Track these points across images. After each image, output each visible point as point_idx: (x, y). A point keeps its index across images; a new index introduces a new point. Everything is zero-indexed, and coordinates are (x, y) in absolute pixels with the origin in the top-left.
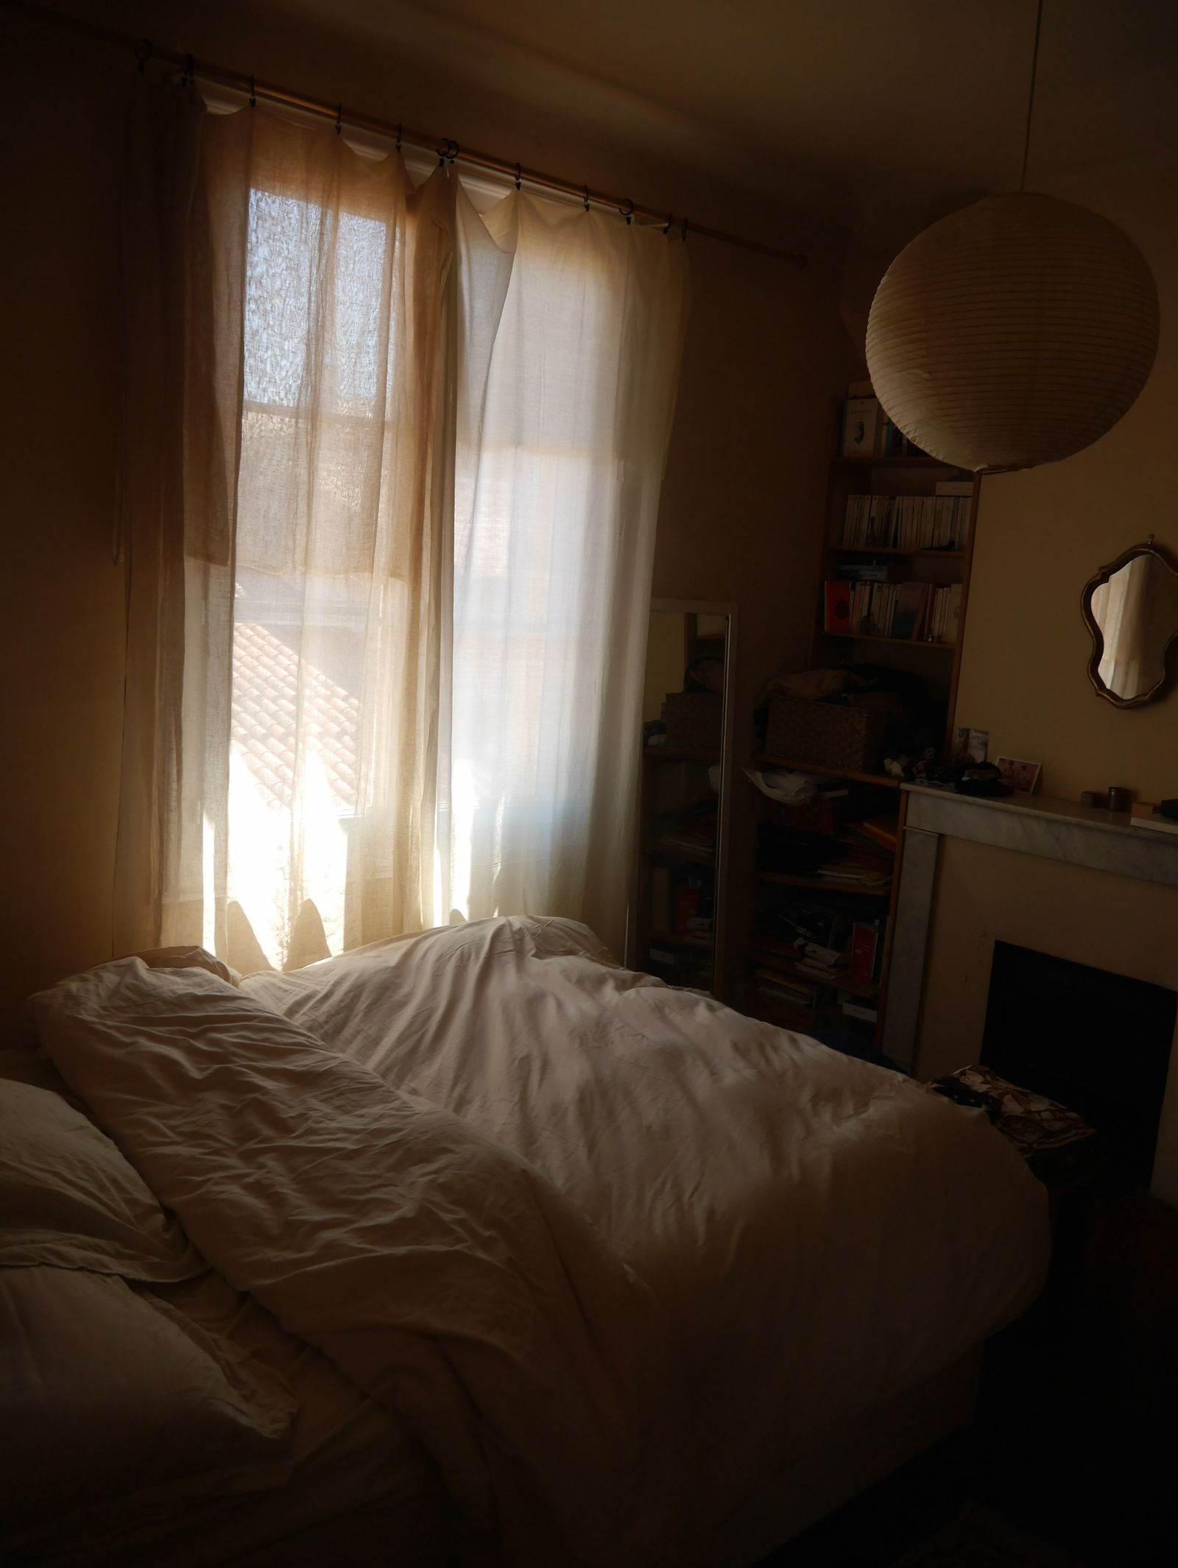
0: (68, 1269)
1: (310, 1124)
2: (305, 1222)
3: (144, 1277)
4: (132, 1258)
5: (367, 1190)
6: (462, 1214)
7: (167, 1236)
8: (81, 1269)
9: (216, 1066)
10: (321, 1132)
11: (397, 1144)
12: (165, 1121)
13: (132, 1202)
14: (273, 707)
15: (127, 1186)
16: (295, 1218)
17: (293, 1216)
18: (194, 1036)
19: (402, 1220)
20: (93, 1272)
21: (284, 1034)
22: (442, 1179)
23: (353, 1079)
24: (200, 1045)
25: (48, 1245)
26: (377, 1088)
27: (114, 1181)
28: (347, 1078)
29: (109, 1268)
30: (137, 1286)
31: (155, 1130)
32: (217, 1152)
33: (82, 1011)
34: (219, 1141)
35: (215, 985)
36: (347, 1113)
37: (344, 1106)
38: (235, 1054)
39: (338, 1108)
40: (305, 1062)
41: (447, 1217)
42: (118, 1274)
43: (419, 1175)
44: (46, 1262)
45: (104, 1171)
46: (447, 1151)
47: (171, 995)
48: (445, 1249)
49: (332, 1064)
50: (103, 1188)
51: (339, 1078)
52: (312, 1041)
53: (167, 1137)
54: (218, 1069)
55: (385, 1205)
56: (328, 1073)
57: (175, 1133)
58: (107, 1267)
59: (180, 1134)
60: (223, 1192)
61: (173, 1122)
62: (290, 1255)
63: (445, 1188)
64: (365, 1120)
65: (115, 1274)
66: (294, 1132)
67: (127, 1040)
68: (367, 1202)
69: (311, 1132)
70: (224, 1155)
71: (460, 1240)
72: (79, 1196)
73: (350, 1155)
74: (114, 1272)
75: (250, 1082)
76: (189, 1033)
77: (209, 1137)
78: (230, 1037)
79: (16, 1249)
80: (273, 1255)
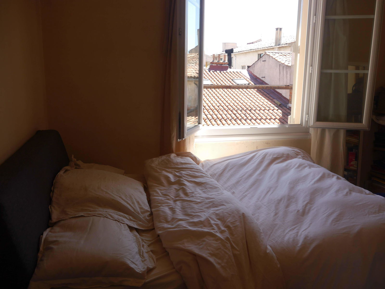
0: (112, 220)
1: (193, 195)
2: (177, 218)
3: (136, 226)
4: (134, 221)
5: (197, 212)
6: (219, 222)
7: (148, 218)
8: (116, 220)
9: (178, 179)
10: (194, 197)
11: (211, 202)
12: (160, 191)
13: (141, 208)
14: (258, 112)
15: (142, 204)
16: (175, 217)
17: (175, 216)
18: (177, 172)
19: (200, 221)
20: (119, 222)
21: (199, 173)
22: (217, 212)
23: (211, 185)
24: (177, 174)
25: (109, 213)
26: (216, 188)
27: (138, 202)
28: (209, 185)
29: (124, 222)
30: (131, 229)
31: (157, 193)
32: (168, 199)
33: (153, 164)
34: (170, 197)
35: (188, 161)
36: (205, 193)
37: (205, 191)
38: (184, 176)
39: (204, 192)
40: (201, 180)
41: (212, 222)
42: (126, 224)
43: (212, 210)
44: (107, 217)
45: (136, 199)
46: (223, 205)
47: (176, 162)
48: (208, 231)
49: (207, 181)
50: (133, 203)
51: (208, 184)
52: (207, 176)
53: (160, 195)
54: (179, 179)
55: (198, 216)
56: (205, 183)
57: (162, 194)
58: (123, 221)
59: (163, 194)
60: (163, 209)
61: (162, 191)
62: (169, 226)
63: (217, 215)
64: (208, 195)
65: (125, 224)
66: (189, 196)
67: (160, 171)
68: (195, 215)
69: (193, 196)
70: (169, 200)
71: (213, 229)
72: (125, 204)
73: (197, 203)
74: (125, 223)
75: (183, 183)
76: (176, 171)
77: (168, 195)
78: (185, 172)
79: (100, 212)
80: (166, 225)
